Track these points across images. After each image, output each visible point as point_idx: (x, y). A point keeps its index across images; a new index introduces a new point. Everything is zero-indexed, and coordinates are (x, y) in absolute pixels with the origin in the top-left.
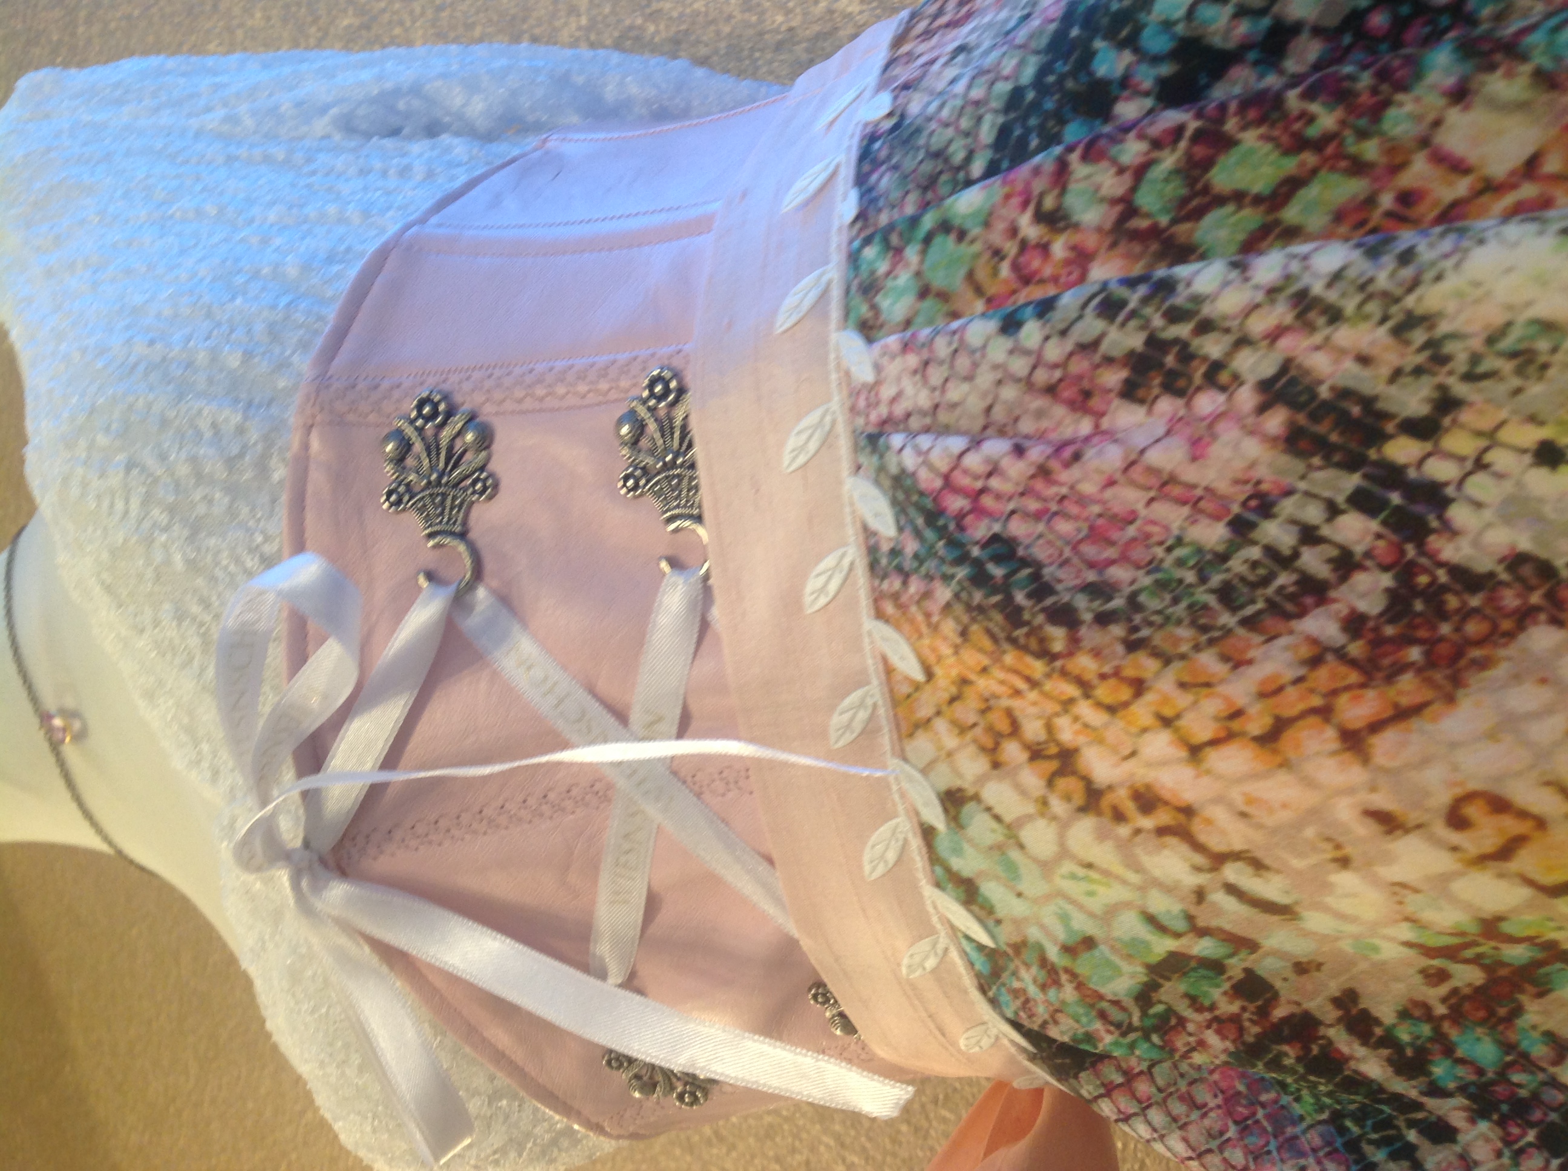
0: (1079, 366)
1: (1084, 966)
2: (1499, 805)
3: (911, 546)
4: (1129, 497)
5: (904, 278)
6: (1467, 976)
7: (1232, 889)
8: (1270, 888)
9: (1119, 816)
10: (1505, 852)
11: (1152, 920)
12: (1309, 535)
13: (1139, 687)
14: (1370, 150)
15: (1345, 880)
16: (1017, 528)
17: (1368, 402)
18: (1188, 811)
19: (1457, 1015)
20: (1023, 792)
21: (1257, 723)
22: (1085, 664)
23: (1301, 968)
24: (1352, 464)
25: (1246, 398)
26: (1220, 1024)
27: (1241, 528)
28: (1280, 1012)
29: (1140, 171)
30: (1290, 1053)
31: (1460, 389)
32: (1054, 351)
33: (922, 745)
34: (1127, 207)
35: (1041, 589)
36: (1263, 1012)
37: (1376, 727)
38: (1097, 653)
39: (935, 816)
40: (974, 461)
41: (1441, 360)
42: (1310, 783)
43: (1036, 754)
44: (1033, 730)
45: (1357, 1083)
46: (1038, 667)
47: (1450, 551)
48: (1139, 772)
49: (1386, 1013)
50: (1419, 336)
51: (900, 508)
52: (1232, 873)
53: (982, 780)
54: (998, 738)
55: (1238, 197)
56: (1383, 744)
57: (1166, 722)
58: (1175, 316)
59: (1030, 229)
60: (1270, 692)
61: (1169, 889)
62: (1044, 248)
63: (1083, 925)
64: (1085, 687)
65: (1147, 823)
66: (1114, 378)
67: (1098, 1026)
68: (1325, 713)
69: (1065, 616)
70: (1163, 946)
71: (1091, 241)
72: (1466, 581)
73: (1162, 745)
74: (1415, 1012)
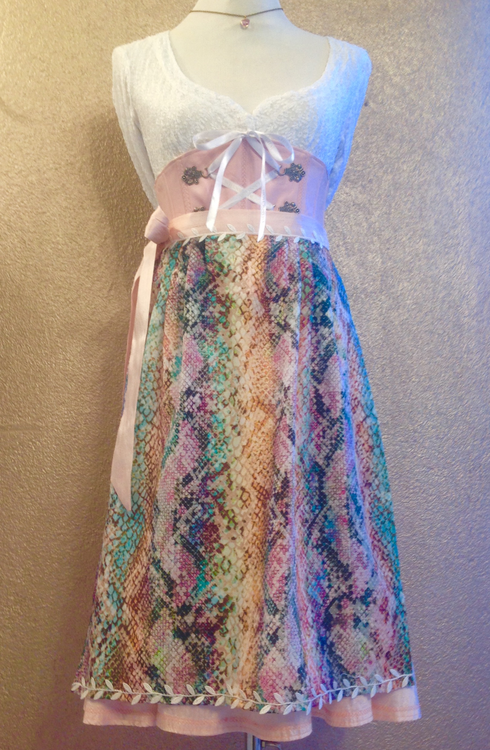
0: (293, 269)
2: (250, 304)
3: (275, 243)
4: (280, 272)
5: (304, 249)
6: (223, 299)
7: (236, 276)
8: (237, 279)
9: (244, 265)
10: (245, 304)
11: (229, 265)
12: (274, 290)
13: (261, 270)
14: (306, 300)
15: (240, 288)
16: (276, 259)
17: (287, 296)
18: (246, 273)
19: (217, 297)
20: (244, 252)
21: (258, 283)
22: (263, 264)
23: (222, 281)
24: (281, 294)
25: (289, 285)
26: (213, 270)
27: (275, 283)
28: (216, 277)
29: (309, 279)
30: (211, 278)
31: (287, 304)
32: (295, 267)
33: (248, 238)
34: (306, 277)
35: (271, 260)
36: (215, 275)
38: (264, 266)
39: (238, 237)
40: (285, 255)
41: (291, 302)
42: (251, 286)
43: (249, 255)
44: (253, 255)
45: (207, 285)
46: (262, 258)
47: (271, 303)
48: (250, 268)
49: (217, 289)
50: (293, 301)
51: (279, 243)
52: (239, 277)
53: (244, 246)
54: (250, 250)
56: (256, 295)
57: (257, 272)
58: (297, 280)
59: (307, 266)
60: (260, 284)
61: (235, 268)
62: (304, 268)
63: (225, 255)
64: (260, 264)
65: (244, 268)
66: (291, 273)
67: (210, 254)
68: (258, 289)
69: (268, 263)
70: (226, 266)
72: (269, 304)
73: (254, 272)
74: (217, 293)
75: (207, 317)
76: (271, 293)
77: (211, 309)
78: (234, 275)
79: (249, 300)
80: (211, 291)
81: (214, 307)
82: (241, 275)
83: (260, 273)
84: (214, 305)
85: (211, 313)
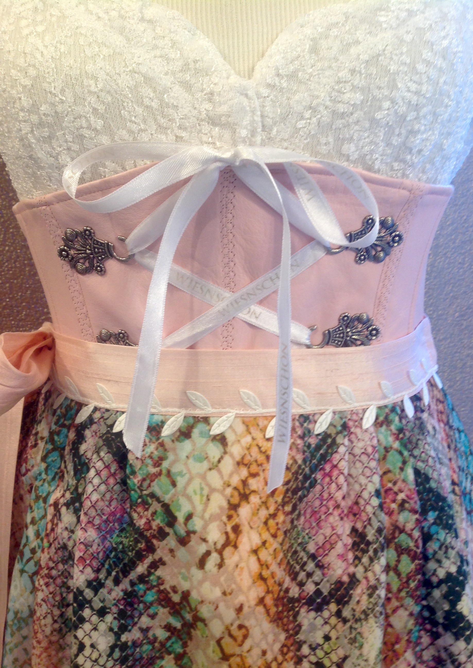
0: (364, 517)
1: (164, 479)
4: (328, 530)
5: (390, 439)
6: (176, 598)
7: (208, 553)
8: (211, 564)
9: (230, 517)
10: (231, 636)
11: (189, 517)
14: (403, 594)
15: (218, 591)
17: (347, 602)
18: (236, 546)
19: (160, 592)
20: (231, 475)
21: (266, 573)
22: (281, 518)
23: (172, 551)
24: (331, 595)
25: (352, 569)
26: (148, 523)
28: (155, 541)
29: (410, 536)
31: (348, 625)
32: (369, 509)
33: (240, 428)
34: (402, 531)
35: (301, 499)
36: (154, 537)
37: (265, 606)
38: (284, 522)
39: (216, 430)
40: (341, 479)
41: (357, 621)
42: (249, 589)
43: (244, 482)
45: (133, 563)
47: (303, 611)
48: (245, 528)
49: (159, 572)
50: (363, 616)
51: (325, 438)
52: (215, 556)
53: (232, 456)
54: (248, 465)
55: (398, 561)
56: (261, 609)
57: (264, 543)
58: (375, 551)
60: (273, 575)
61: (205, 527)
62: (394, 501)
63: (181, 482)
64: (274, 516)
65: (229, 529)
67: (140, 478)
68: (268, 592)
70: (180, 517)
71: (394, 517)
72: (296, 615)
73: (256, 540)
74: (160, 581)
75: (135, 644)
76: (301, 585)
77: (145, 621)
78: (203, 548)
79: (241, 627)
80: (142, 579)
81: (153, 617)
82: (220, 552)
83: (274, 544)
84: (151, 611)
85: (145, 631)
